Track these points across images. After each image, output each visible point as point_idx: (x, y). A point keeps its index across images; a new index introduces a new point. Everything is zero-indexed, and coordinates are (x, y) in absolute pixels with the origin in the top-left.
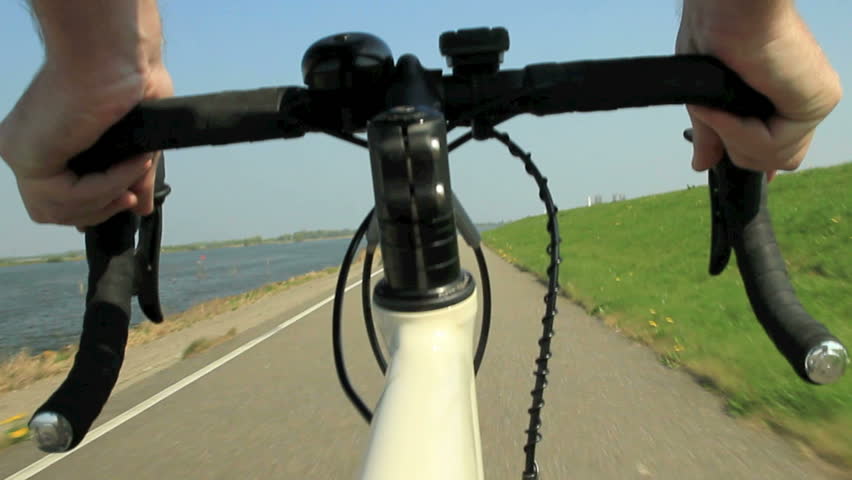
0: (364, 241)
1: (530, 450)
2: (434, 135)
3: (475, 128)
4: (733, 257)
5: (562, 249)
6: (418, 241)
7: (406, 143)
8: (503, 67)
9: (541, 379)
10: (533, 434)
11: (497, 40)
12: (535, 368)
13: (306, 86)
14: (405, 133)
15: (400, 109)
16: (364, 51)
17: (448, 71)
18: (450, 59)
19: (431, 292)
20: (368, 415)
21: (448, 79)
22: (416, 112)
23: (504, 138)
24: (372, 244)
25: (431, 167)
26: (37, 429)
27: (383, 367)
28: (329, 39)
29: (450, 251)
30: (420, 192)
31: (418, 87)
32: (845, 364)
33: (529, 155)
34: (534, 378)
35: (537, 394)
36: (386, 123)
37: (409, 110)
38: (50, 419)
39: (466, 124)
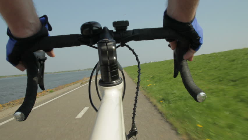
0: (95, 71)
1: (133, 118)
2: (113, 45)
3: (121, 44)
4: (179, 73)
5: (141, 71)
6: (109, 70)
7: (107, 47)
8: (127, 30)
9: (136, 101)
10: (134, 114)
11: (126, 23)
12: (135, 99)
13: (81, 34)
14: (107, 45)
15: (105, 39)
16: (95, 26)
17: (115, 31)
18: (115, 28)
19: (112, 82)
20: (97, 111)
21: (115, 32)
22: (109, 40)
23: (128, 46)
24: (98, 71)
25: (113, 53)
26: (16, 116)
27: (101, 100)
28: (86, 23)
29: (117, 73)
30: (110, 59)
31: (108, 35)
32: (205, 98)
33: (133, 50)
34: (134, 101)
35: (135, 105)
36: (102, 42)
37: (107, 39)
38: (19, 113)
39: (119, 43)
